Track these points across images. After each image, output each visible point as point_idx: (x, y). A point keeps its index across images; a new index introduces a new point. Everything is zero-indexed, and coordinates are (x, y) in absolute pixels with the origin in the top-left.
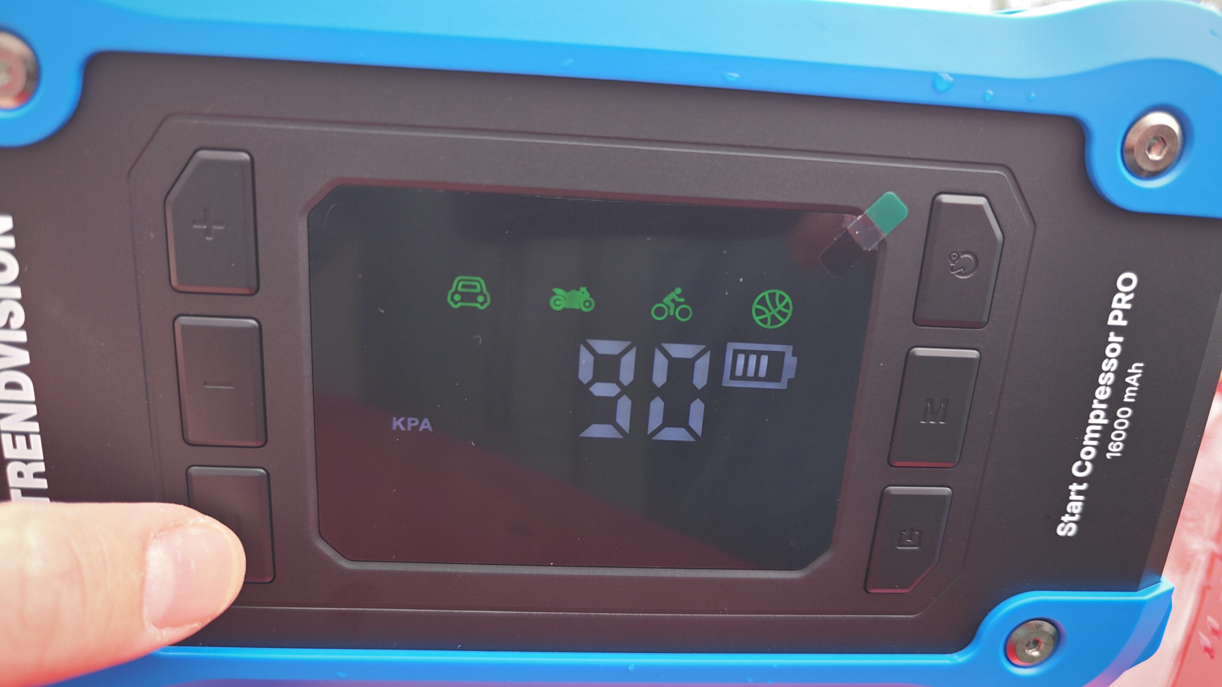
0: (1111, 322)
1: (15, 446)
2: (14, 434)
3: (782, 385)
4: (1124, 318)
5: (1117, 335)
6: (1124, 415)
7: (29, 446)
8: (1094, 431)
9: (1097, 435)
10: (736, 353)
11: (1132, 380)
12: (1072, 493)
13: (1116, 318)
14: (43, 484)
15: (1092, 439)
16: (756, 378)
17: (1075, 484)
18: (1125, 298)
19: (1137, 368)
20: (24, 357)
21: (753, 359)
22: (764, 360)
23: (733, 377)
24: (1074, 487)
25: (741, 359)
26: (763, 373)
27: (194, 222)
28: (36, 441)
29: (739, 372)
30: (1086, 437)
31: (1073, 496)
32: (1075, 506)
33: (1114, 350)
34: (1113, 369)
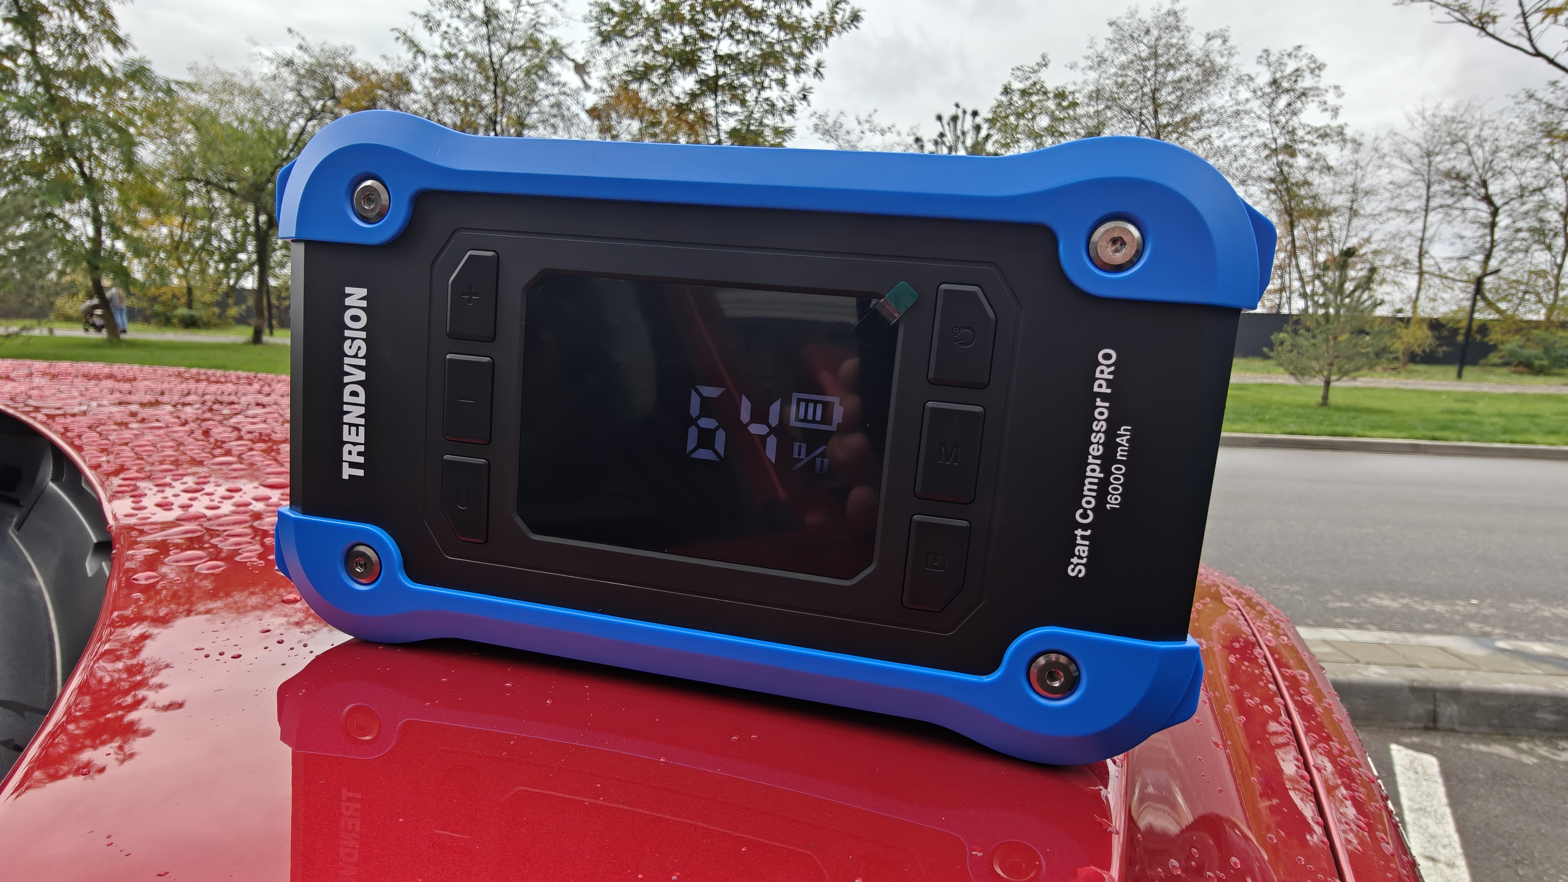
0: (1096, 389)
1: (350, 434)
2: (351, 425)
3: (833, 428)
4: (1108, 387)
5: (1102, 401)
6: (1118, 472)
7: (357, 435)
8: (1090, 483)
9: (1095, 487)
10: (799, 401)
11: (1123, 441)
12: (1078, 538)
13: (1100, 386)
14: (361, 460)
15: (1090, 490)
16: (814, 421)
17: (1080, 530)
18: (1107, 370)
19: (1125, 430)
20: (361, 376)
21: (811, 406)
22: (819, 407)
23: (798, 419)
24: (1079, 532)
25: (803, 405)
26: (818, 417)
27: (463, 294)
28: (362, 430)
29: (802, 416)
30: (1085, 488)
31: (1079, 541)
32: (1082, 549)
33: (1101, 414)
34: (1103, 429)
